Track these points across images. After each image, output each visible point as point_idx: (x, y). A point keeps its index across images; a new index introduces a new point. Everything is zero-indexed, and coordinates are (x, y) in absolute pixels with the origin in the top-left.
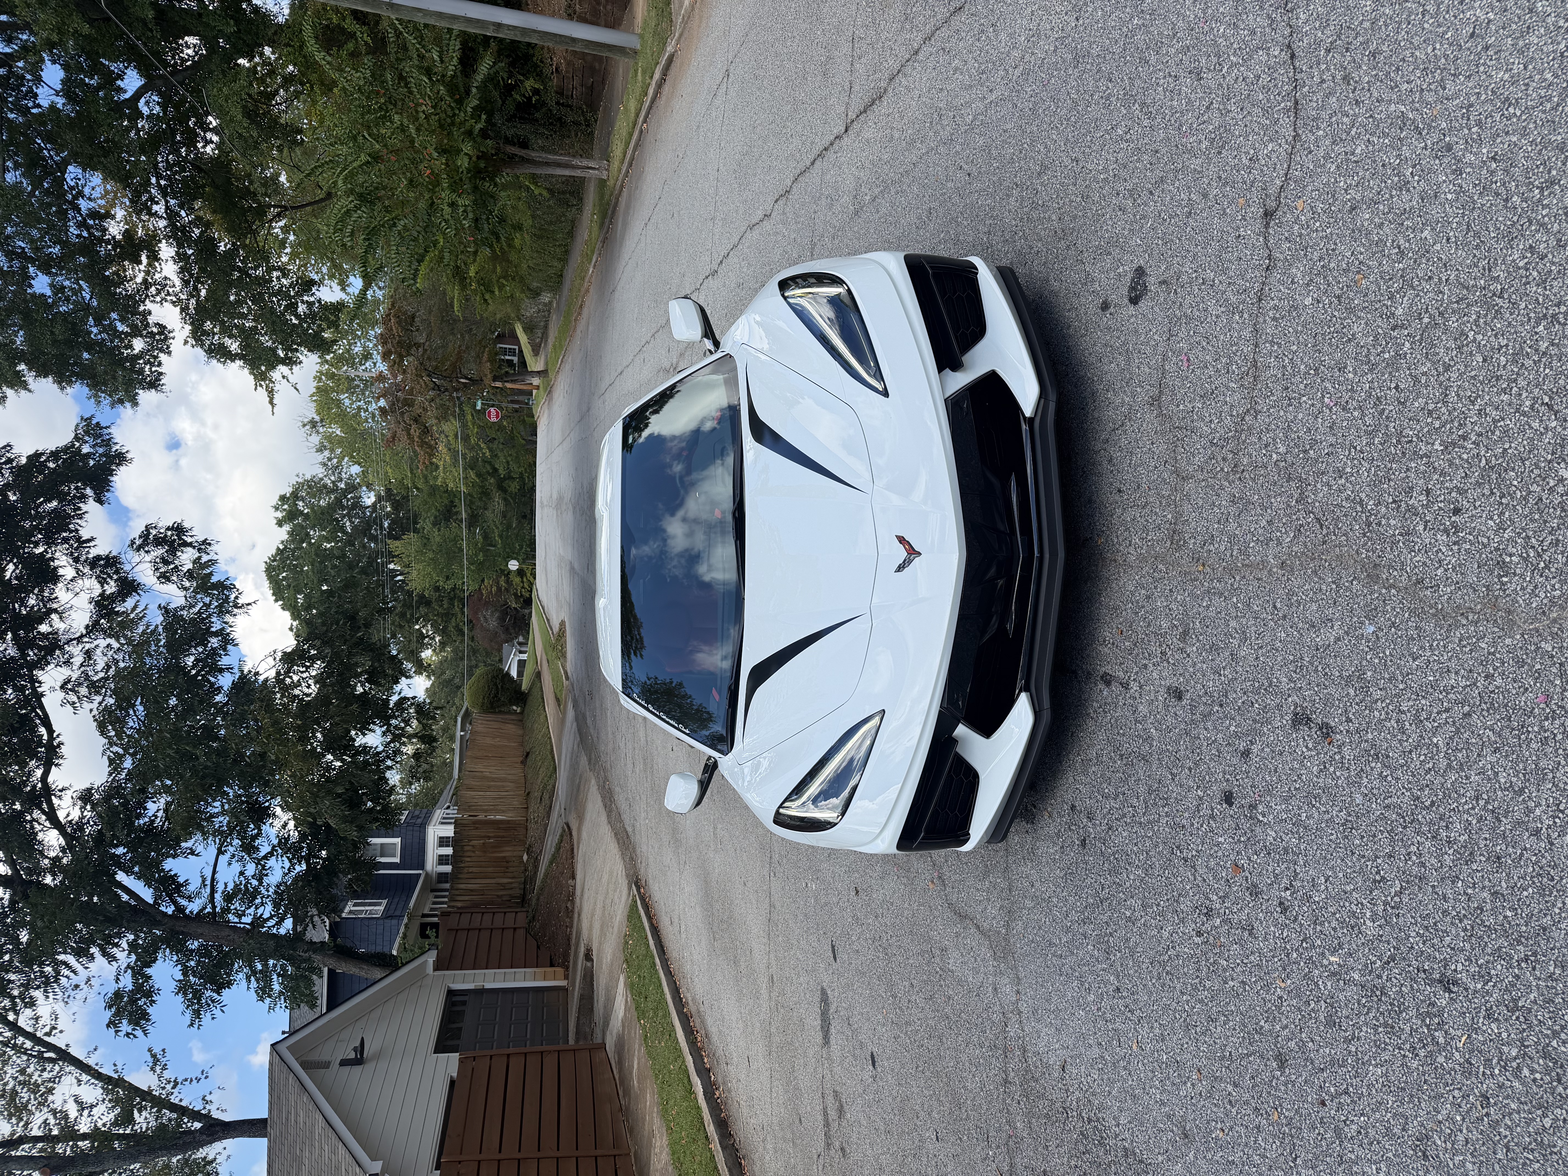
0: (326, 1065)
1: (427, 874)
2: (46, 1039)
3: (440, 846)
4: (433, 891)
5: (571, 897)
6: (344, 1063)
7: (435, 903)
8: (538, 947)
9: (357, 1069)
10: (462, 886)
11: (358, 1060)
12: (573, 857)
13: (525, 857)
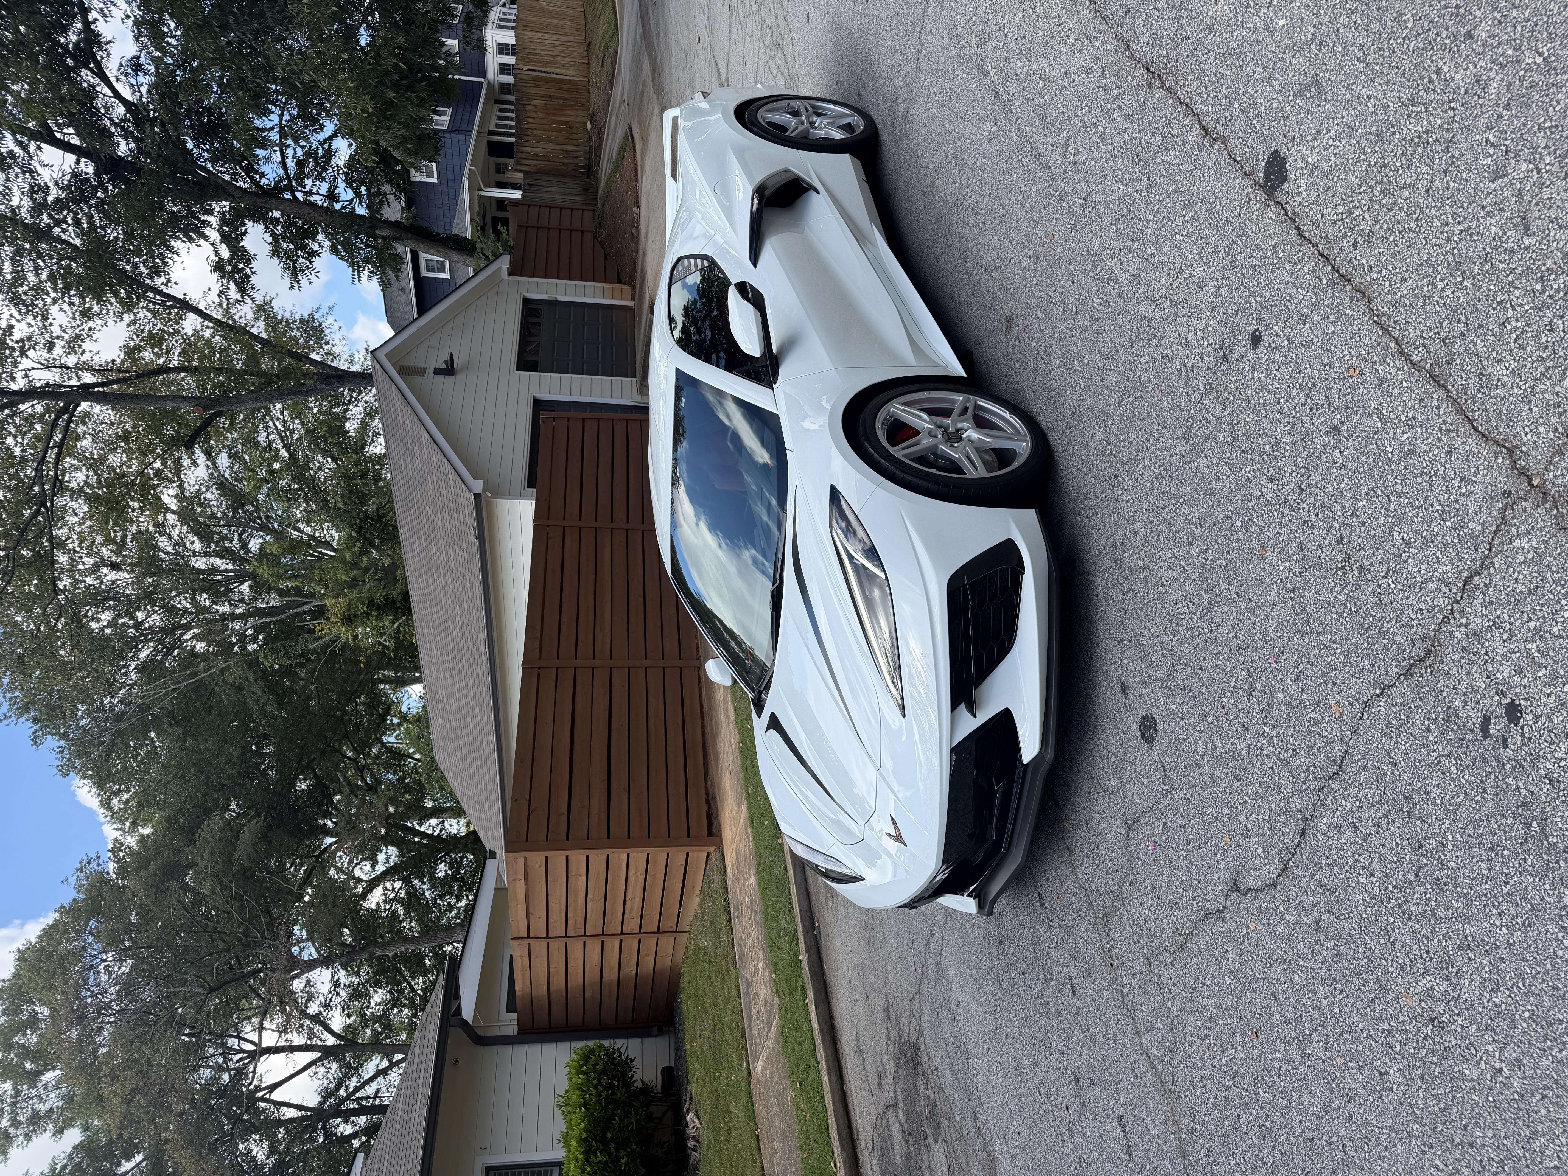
0: (421, 372)
1: (489, 83)
2: (163, 288)
3: (500, 53)
4: (497, 102)
5: (635, 223)
6: (438, 372)
7: (500, 118)
8: (606, 257)
9: (449, 379)
10: (527, 149)
11: (449, 370)
12: (637, 180)
13: (589, 126)
